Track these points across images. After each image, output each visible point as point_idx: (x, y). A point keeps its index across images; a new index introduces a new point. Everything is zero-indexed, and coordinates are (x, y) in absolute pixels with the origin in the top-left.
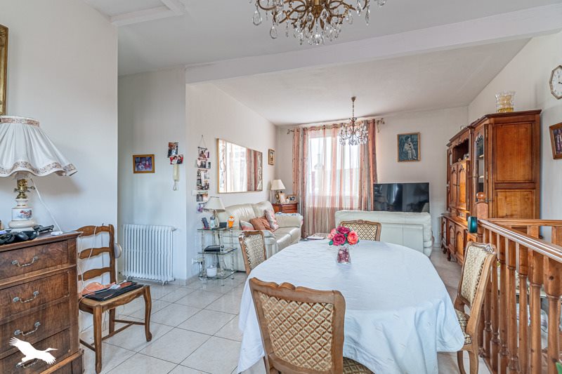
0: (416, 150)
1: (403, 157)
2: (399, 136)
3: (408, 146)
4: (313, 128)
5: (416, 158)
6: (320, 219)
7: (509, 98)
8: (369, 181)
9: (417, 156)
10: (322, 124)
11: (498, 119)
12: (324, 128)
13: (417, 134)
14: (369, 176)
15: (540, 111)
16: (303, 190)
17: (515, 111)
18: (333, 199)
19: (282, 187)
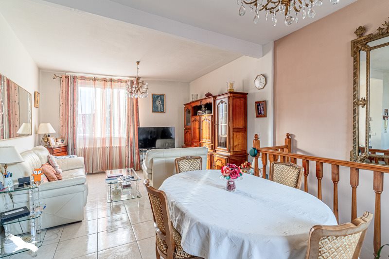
0: (163, 105)
1: (155, 109)
2: (153, 95)
3: (158, 103)
4: (83, 78)
5: (163, 111)
6: (91, 158)
7: (232, 85)
8: (134, 126)
9: (164, 110)
10: (93, 76)
11: (234, 95)
12: (95, 80)
13: (163, 95)
14: (134, 122)
15: (248, 93)
16: (74, 133)
17: (235, 91)
18: (104, 140)
19: (51, 130)
